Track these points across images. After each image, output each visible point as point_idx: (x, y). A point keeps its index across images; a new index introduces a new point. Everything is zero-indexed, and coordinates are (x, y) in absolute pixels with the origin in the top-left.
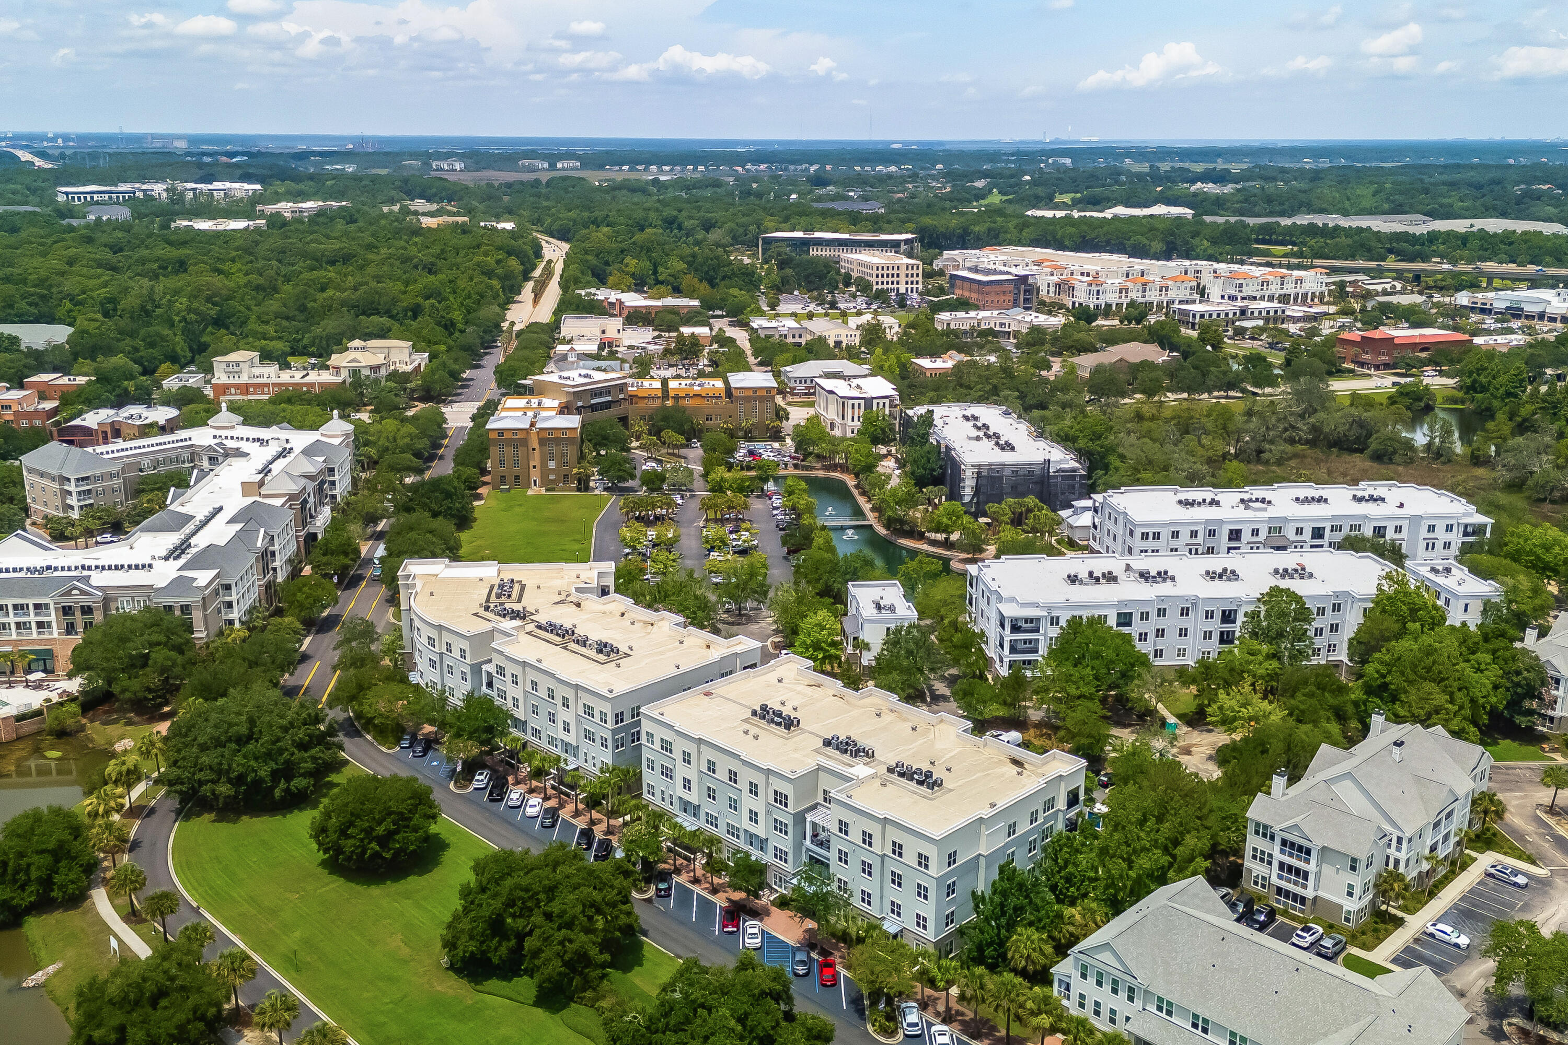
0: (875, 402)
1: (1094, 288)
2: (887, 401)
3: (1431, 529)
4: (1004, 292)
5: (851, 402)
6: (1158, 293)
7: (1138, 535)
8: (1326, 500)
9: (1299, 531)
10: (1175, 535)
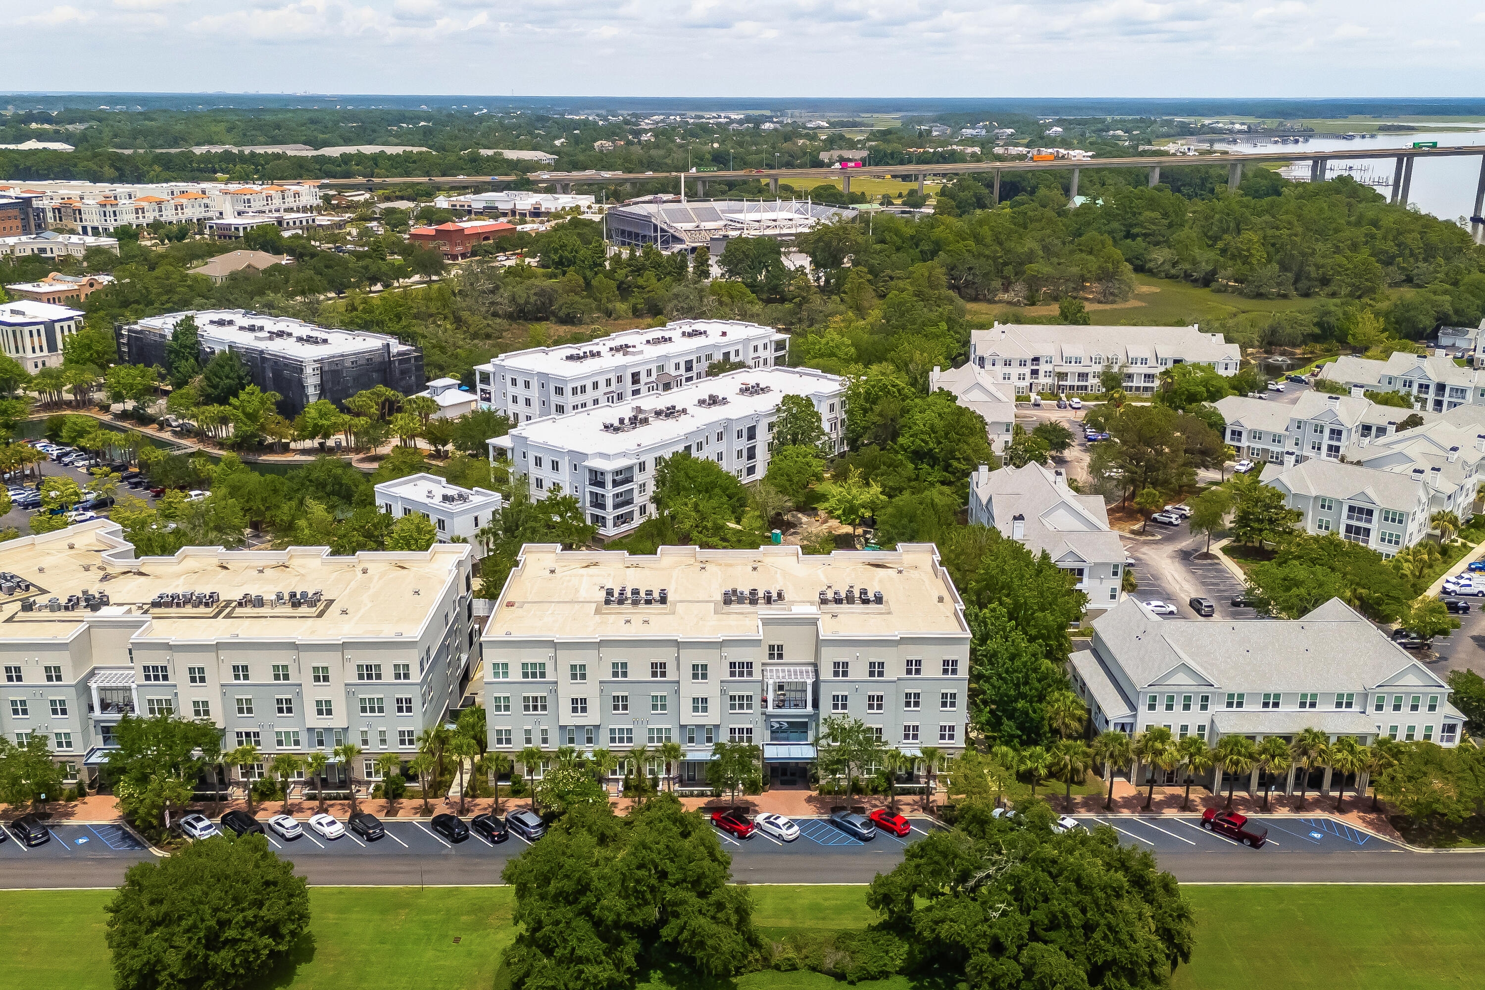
0: (57, 326)
1: (109, 209)
2: (72, 323)
3: (756, 349)
4: (9, 218)
5: (26, 330)
6: (174, 212)
7: (568, 391)
8: (670, 339)
9: (677, 366)
10: (595, 385)
